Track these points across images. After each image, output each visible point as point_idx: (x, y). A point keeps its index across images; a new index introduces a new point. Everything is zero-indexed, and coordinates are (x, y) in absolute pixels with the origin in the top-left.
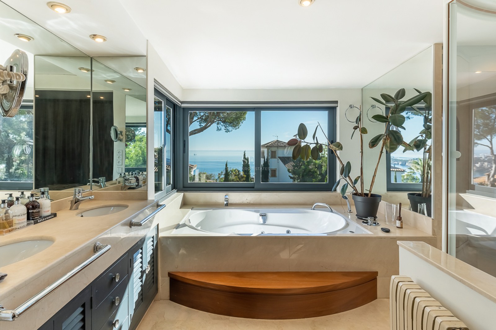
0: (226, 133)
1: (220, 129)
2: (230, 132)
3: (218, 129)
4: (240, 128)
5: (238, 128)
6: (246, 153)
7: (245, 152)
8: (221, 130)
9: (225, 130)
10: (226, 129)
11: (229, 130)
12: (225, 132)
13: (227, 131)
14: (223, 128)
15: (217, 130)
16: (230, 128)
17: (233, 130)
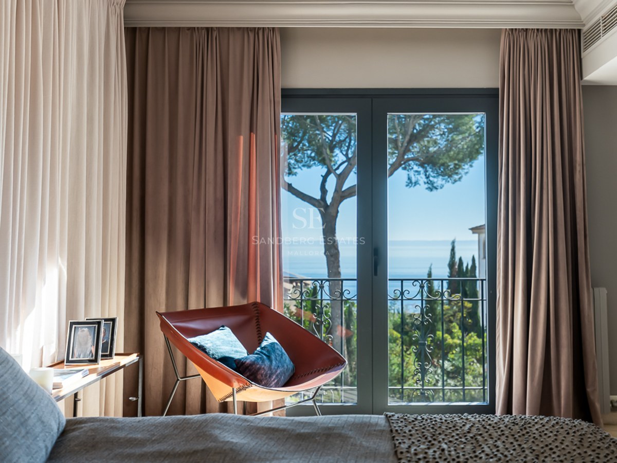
0: (428, 192)
1: (416, 183)
2: (439, 190)
3: (410, 183)
4: (463, 180)
5: (460, 178)
6: (456, 244)
7: (453, 242)
8: (418, 186)
9: (426, 186)
10: (428, 183)
11: (435, 185)
12: (427, 189)
13: (432, 187)
14: (422, 179)
15: (407, 186)
16: (439, 181)
17: (445, 186)
